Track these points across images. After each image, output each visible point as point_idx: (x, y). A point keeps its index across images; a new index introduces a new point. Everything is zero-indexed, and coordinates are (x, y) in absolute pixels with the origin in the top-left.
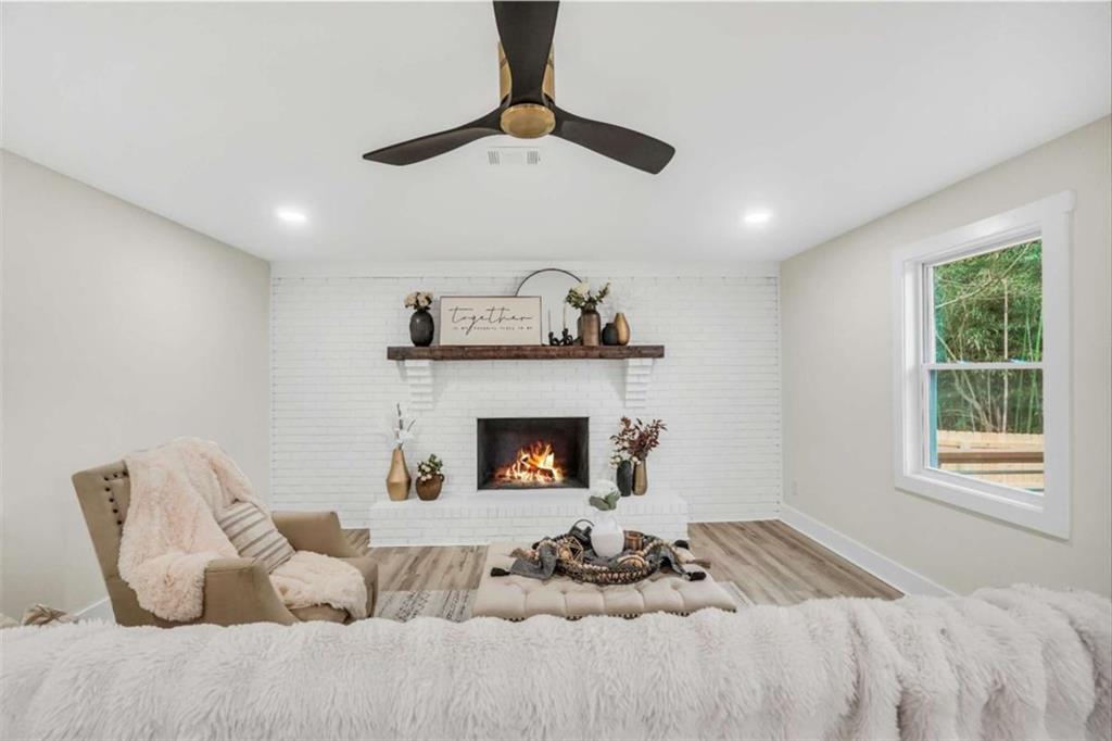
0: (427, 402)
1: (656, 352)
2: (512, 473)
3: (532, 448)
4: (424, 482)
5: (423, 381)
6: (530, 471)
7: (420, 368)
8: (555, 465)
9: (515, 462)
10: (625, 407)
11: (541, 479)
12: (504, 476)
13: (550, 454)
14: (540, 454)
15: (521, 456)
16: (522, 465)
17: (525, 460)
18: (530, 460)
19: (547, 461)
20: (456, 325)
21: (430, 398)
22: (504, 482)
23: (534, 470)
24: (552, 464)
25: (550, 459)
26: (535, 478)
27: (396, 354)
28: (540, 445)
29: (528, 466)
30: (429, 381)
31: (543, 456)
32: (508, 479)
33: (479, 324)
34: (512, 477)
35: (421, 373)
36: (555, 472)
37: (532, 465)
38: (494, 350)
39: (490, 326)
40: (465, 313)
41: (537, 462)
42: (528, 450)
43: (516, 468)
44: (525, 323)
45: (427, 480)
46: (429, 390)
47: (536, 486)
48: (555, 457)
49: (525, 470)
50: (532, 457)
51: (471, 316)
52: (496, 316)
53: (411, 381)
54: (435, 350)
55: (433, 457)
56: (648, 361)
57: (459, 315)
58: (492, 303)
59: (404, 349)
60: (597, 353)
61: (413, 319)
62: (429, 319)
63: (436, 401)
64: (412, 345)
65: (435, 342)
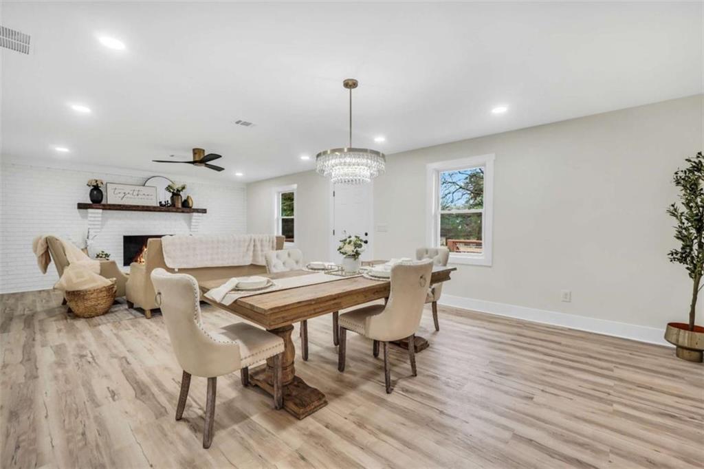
0: (98, 228)
1: (204, 211)
5: (97, 219)
7: (95, 214)
20: (115, 195)
27: (82, 206)
30: (100, 219)
33: (127, 196)
35: (96, 215)
39: (133, 197)
44: (150, 197)
46: (99, 223)
51: (124, 192)
52: (135, 193)
53: (89, 219)
54: (104, 205)
55: (103, 252)
56: (200, 214)
57: (117, 191)
58: (133, 188)
59: (89, 205)
60: (180, 210)
61: (92, 191)
62: (101, 192)
63: (102, 228)
64: (91, 202)
65: (104, 202)
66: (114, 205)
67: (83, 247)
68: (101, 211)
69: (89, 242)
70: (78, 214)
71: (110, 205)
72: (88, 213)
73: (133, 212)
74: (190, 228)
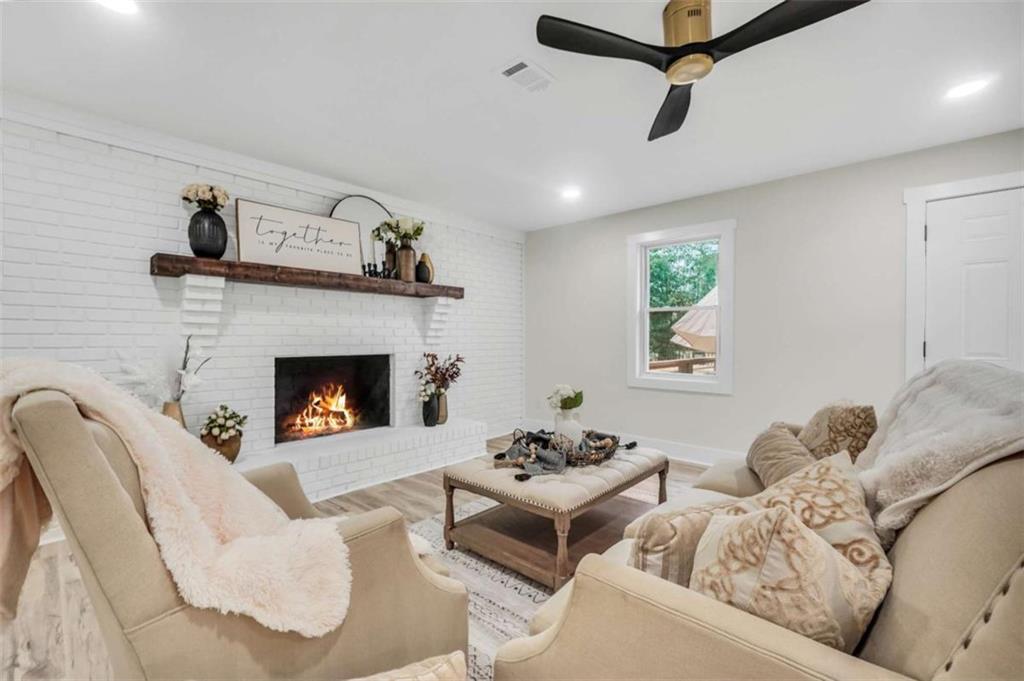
0: (210, 336)
1: (457, 293)
2: (302, 420)
3: (324, 389)
4: (224, 441)
5: (208, 307)
6: (322, 415)
7: (204, 289)
8: (347, 407)
9: (307, 406)
10: (425, 344)
11: (334, 423)
12: (294, 425)
13: (342, 395)
14: (333, 396)
15: (313, 400)
16: (314, 410)
17: (318, 404)
18: (322, 403)
19: (339, 403)
20: (261, 238)
21: (214, 332)
22: (293, 432)
23: (327, 413)
24: (344, 405)
25: (342, 400)
26: (327, 423)
27: (164, 266)
28: (332, 386)
29: (320, 410)
30: (218, 308)
31: (336, 398)
32: (298, 427)
33: (291, 241)
34: (303, 425)
35: (208, 296)
36: (346, 413)
37: (324, 408)
38: (314, 275)
39: (305, 245)
40: (273, 226)
41: (330, 404)
42: (319, 393)
43: (307, 414)
44: (344, 249)
45: (230, 437)
46: (214, 320)
47: (328, 432)
48: (347, 399)
49: (317, 415)
50: (324, 399)
51: (282, 231)
52: (312, 234)
53: (187, 306)
54: (230, 265)
55: (224, 408)
56: (451, 301)
57: (265, 226)
58: (305, 219)
59: (187, 260)
60: (412, 289)
61: (195, 220)
62: (219, 223)
63: (220, 335)
64: (190, 254)
65: (228, 256)
66: (258, 267)
67: (167, 396)
68: (220, 282)
69: (190, 380)
70: (153, 292)
71: (247, 266)
72: (179, 289)
73: (301, 291)
74: (425, 337)
